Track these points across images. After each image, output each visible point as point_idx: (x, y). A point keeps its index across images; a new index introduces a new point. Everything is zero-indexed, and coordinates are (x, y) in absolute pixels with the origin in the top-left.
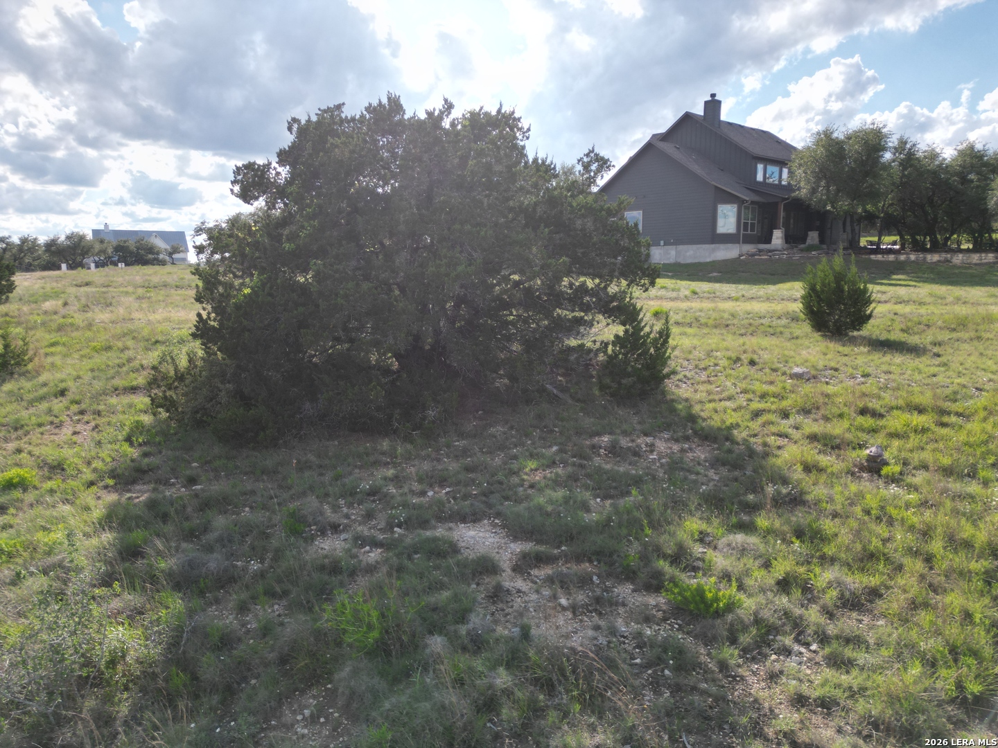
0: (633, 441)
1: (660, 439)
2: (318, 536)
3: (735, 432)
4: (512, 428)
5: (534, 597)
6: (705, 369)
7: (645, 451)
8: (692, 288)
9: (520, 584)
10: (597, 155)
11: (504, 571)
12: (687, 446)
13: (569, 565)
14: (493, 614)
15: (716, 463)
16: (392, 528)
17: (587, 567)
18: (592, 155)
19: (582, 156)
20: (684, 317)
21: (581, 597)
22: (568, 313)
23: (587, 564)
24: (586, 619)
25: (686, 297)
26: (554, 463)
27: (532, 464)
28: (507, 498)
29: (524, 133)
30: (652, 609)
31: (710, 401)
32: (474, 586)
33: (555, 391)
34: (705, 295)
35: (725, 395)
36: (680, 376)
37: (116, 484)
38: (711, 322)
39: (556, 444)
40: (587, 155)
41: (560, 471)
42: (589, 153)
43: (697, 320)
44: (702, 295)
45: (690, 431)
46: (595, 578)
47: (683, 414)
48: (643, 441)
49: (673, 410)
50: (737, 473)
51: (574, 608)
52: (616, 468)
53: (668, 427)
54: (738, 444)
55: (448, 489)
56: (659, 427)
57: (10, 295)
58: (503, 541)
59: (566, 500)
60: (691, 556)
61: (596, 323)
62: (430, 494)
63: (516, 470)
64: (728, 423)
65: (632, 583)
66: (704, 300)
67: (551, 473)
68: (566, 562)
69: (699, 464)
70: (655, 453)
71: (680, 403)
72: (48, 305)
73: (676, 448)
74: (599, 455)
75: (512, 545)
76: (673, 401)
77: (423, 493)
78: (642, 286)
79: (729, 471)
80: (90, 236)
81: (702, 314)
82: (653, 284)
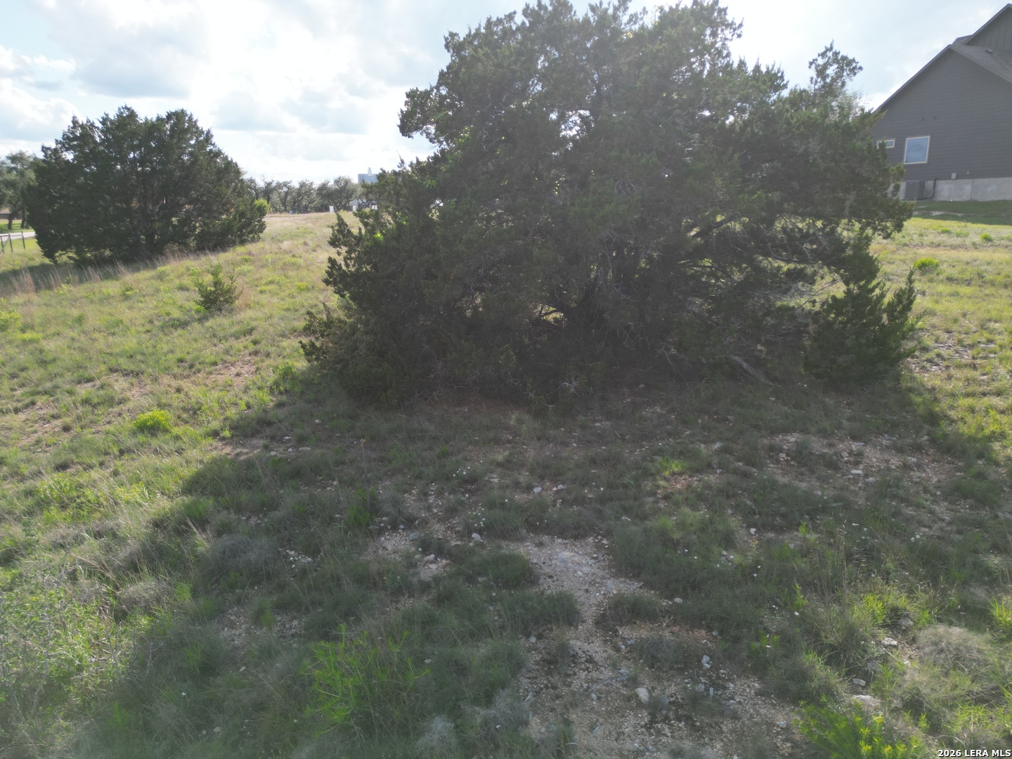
0: (831, 445)
1: (875, 446)
2: (387, 530)
3: (996, 446)
4: (672, 411)
5: (607, 673)
6: (972, 346)
7: (847, 462)
8: (986, 233)
9: (597, 649)
10: (836, 54)
11: (584, 622)
12: (914, 460)
13: (676, 629)
14: (537, 693)
15: (955, 493)
16: (470, 533)
17: (701, 636)
18: (830, 54)
19: (815, 56)
20: (962, 272)
21: (672, 689)
22: (782, 264)
23: (703, 632)
24: (667, 731)
25: (974, 244)
26: (709, 466)
27: (676, 466)
28: (626, 511)
29: (735, 30)
30: (778, 733)
31: (967, 395)
32: (533, 640)
33: (745, 365)
34: (1003, 242)
35: (995, 385)
36: (931, 355)
37: (233, 436)
38: (1000, 279)
39: (720, 439)
40: (823, 55)
41: (712, 479)
42: (825, 52)
43: (980, 276)
44: (997, 243)
45: (926, 437)
46: (705, 659)
47: (921, 410)
48: (847, 447)
49: (905, 404)
50: (984, 514)
51: (653, 707)
52: (796, 483)
53: (892, 427)
54: (997, 464)
55: (560, 487)
56: (878, 428)
57: (261, 235)
58: (601, 573)
59: (704, 527)
60: (865, 651)
61: (819, 279)
62: (537, 490)
63: (653, 471)
64: (987, 432)
65: (760, 678)
66: (1000, 249)
67: (699, 481)
68: (675, 622)
69: (926, 491)
70: (861, 466)
71: (920, 394)
72: (286, 245)
73: (895, 462)
74: (778, 462)
75: (609, 583)
76: (910, 390)
77: (529, 488)
78: (882, 230)
79: (971, 508)
80: (355, 181)
81: (989, 268)
82: (899, 227)
